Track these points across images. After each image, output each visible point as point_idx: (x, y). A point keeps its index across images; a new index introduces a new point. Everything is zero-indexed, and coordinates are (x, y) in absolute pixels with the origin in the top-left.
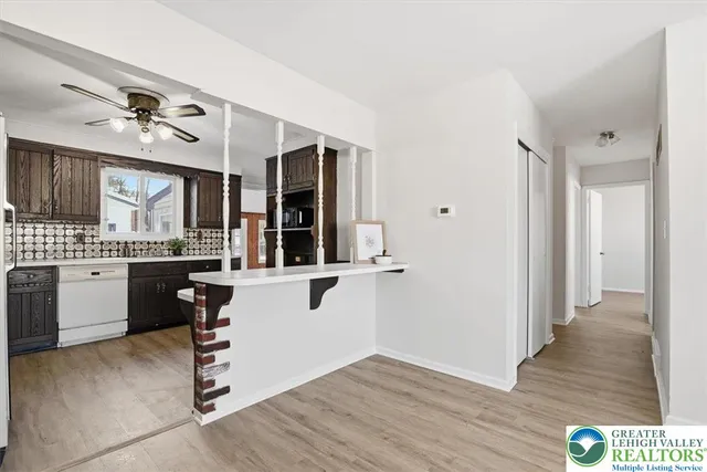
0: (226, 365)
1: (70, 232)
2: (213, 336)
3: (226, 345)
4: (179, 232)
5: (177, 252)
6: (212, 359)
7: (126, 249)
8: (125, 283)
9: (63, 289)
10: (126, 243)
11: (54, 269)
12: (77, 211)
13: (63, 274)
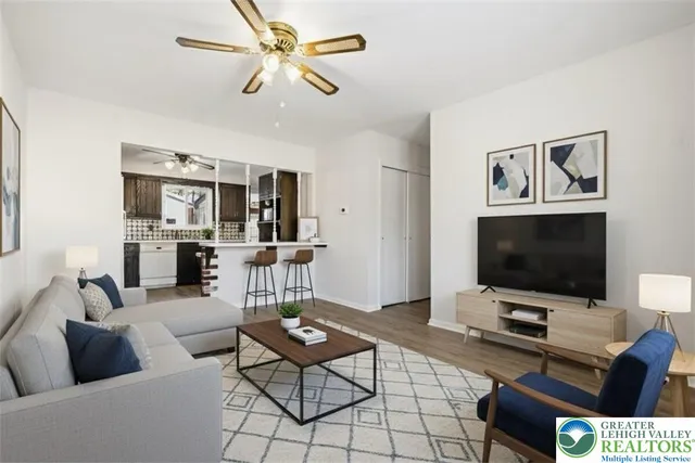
0: (216, 288)
1: (145, 224)
2: (209, 273)
3: (215, 278)
4: (209, 225)
5: (208, 237)
6: (208, 284)
7: (176, 234)
8: (175, 254)
9: (142, 256)
10: (177, 231)
11: (138, 244)
12: (149, 211)
13: (142, 248)
